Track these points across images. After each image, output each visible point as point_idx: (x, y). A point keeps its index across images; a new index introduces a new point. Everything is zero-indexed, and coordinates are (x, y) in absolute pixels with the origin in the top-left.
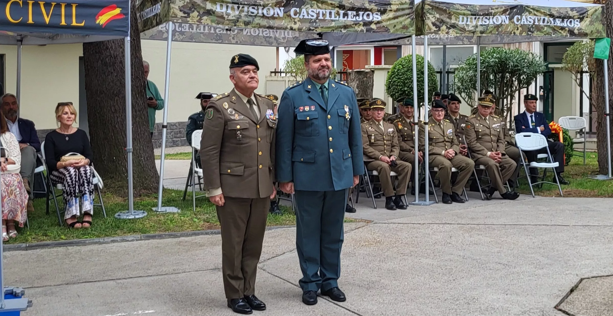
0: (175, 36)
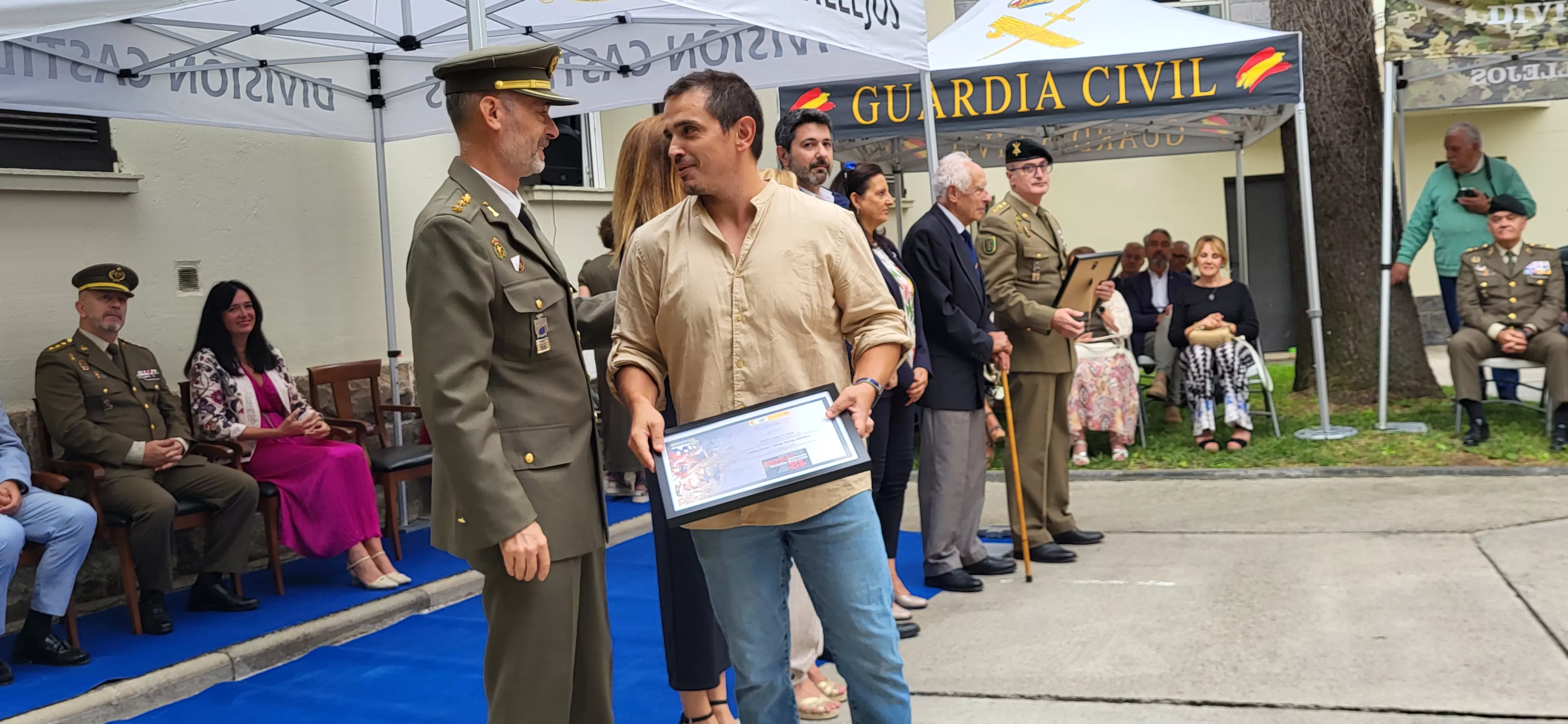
0: (1508, 92)
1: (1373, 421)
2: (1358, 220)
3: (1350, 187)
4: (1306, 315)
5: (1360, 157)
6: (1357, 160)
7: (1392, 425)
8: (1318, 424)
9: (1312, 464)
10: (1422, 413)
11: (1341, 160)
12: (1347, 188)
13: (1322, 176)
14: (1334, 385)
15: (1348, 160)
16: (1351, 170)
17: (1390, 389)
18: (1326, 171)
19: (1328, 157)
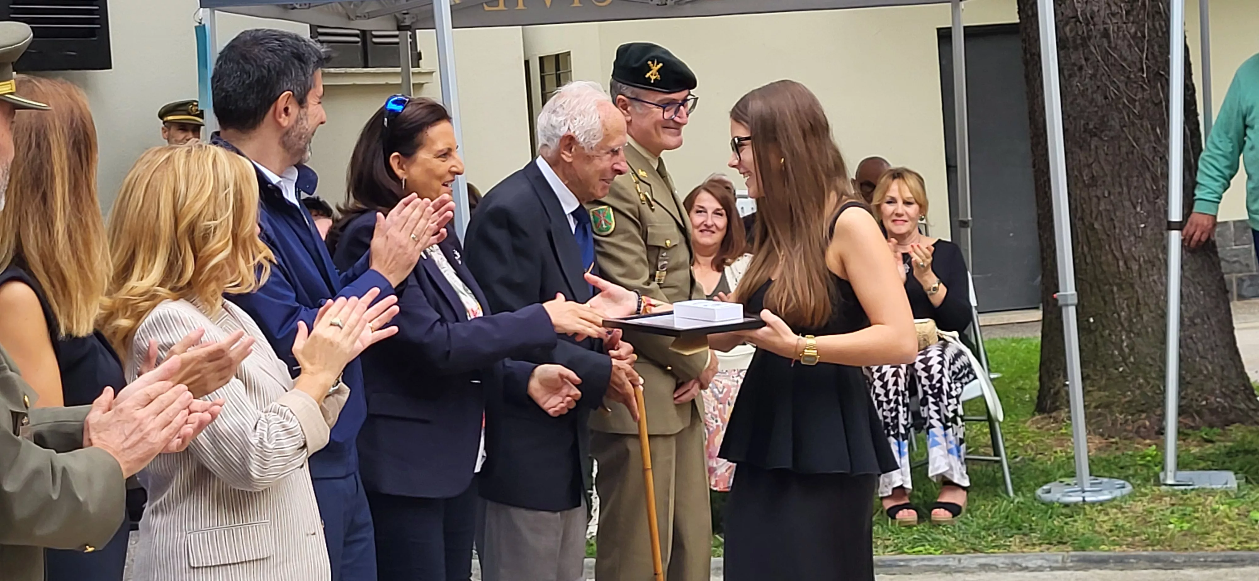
1: (1157, 469)
2: (1137, 140)
3: (1122, 86)
4: (1056, 300)
5: (1138, 39)
6: (1132, 42)
7: (1185, 475)
8: (1072, 475)
9: (1061, 547)
10: (1230, 454)
11: (1109, 42)
12: (1118, 88)
13: (1081, 68)
14: (1096, 407)
15: (1119, 42)
16: (1125, 60)
17: (1182, 411)
18: (1086, 60)
19: (1089, 38)
